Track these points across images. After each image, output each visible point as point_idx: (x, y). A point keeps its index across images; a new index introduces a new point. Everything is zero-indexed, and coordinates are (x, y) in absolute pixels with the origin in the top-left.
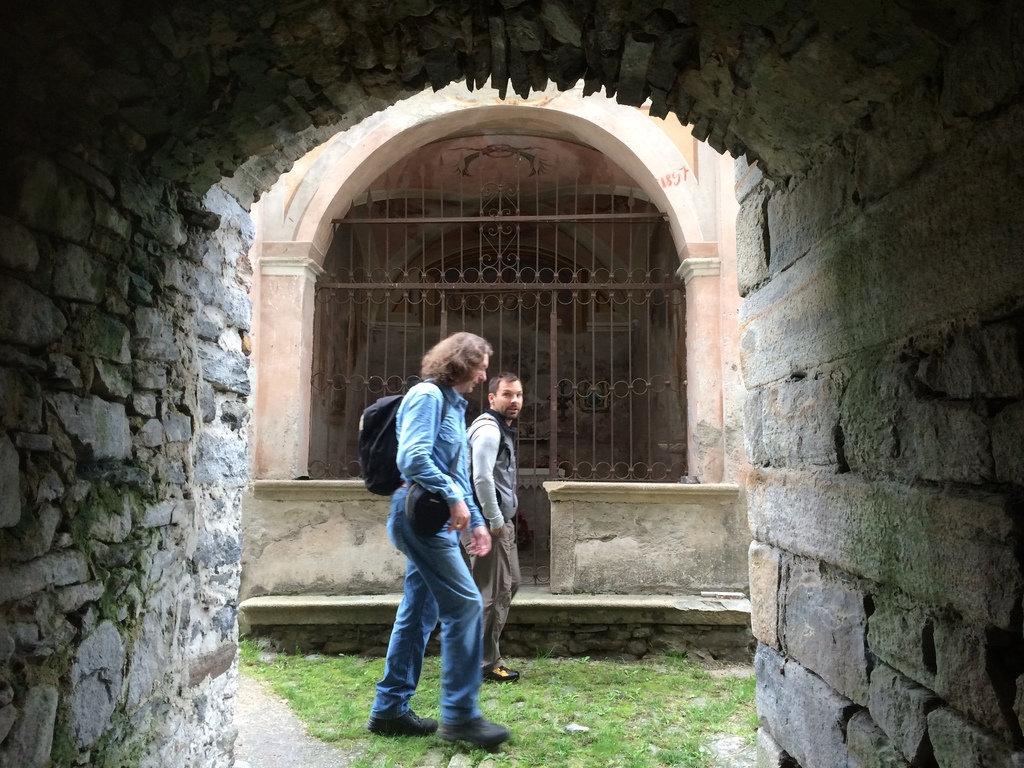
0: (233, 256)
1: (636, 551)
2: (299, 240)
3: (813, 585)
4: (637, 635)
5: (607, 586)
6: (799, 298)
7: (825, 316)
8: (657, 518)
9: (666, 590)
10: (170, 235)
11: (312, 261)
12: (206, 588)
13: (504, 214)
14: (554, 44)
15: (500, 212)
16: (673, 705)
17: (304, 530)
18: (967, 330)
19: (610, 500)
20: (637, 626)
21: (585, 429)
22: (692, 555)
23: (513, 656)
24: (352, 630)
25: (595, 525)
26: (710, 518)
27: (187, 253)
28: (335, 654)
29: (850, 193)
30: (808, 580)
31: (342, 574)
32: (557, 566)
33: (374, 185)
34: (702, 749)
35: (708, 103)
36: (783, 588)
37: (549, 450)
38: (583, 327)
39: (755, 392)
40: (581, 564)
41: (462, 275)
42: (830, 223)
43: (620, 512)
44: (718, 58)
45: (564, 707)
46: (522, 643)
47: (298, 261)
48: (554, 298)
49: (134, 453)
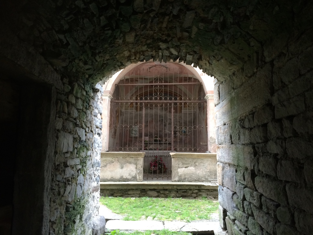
0: (100, 97)
1: (194, 171)
2: (107, 90)
4: (194, 192)
5: (187, 180)
6: (225, 108)
7: (229, 112)
8: (199, 162)
9: (202, 181)
10: (91, 94)
11: (110, 95)
12: (95, 171)
14: (172, 54)
15: (159, 82)
16: (202, 208)
17: (108, 165)
18: (247, 115)
19: (187, 157)
20: (194, 190)
21: (181, 139)
22: (209, 172)
23: (162, 197)
24: (120, 190)
25: (183, 164)
26: (213, 162)
27: (93, 98)
28: (116, 197)
29: (232, 87)
30: (227, 168)
31: (118, 176)
32: (173, 174)
33: (126, 75)
34: (208, 216)
35: (205, 67)
36: (223, 171)
37: (171, 145)
38: (181, 112)
39: (217, 128)
40: (180, 174)
41: (148, 99)
42: (229, 93)
43: (190, 160)
44: (205, 59)
45: (175, 208)
46: (165, 194)
47: (106, 95)
48: (173, 104)
49: (86, 140)
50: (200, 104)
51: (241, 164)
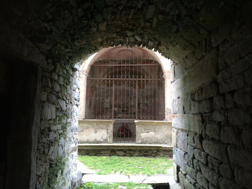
0: (78, 75)
1: (154, 135)
2: (84, 69)
3: (181, 134)
4: (154, 152)
5: (148, 142)
6: (179, 84)
7: (182, 87)
8: (158, 128)
9: (160, 143)
10: (70, 73)
11: (86, 74)
12: (73, 135)
13: (127, 64)
14: (137, 41)
15: (126, 64)
16: (160, 164)
17: (84, 130)
18: (197, 91)
19: (148, 124)
20: (154, 150)
21: (144, 110)
22: (165, 136)
23: (128, 156)
24: (94, 151)
25: (145, 129)
26: (169, 128)
27: (72, 75)
28: (91, 155)
29: (185, 68)
30: (180, 133)
31: (92, 139)
32: (137, 138)
33: (99, 57)
34: (165, 171)
35: (163, 51)
36: (177, 135)
37: (136, 115)
38: (144, 88)
39: (173, 101)
40: (142, 137)
41: (117, 77)
42: (183, 73)
43: (150, 127)
44: (164, 45)
45: (138, 165)
46: (130, 154)
47: (83, 74)
48: (137, 82)
49: (66, 110)
50: (159, 81)
51: (192, 129)
